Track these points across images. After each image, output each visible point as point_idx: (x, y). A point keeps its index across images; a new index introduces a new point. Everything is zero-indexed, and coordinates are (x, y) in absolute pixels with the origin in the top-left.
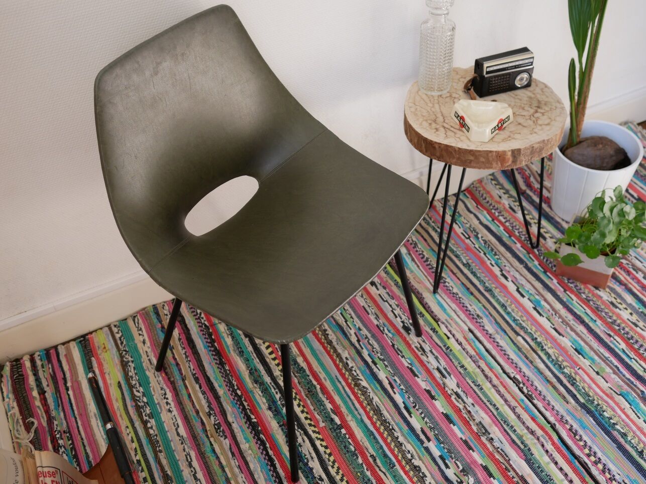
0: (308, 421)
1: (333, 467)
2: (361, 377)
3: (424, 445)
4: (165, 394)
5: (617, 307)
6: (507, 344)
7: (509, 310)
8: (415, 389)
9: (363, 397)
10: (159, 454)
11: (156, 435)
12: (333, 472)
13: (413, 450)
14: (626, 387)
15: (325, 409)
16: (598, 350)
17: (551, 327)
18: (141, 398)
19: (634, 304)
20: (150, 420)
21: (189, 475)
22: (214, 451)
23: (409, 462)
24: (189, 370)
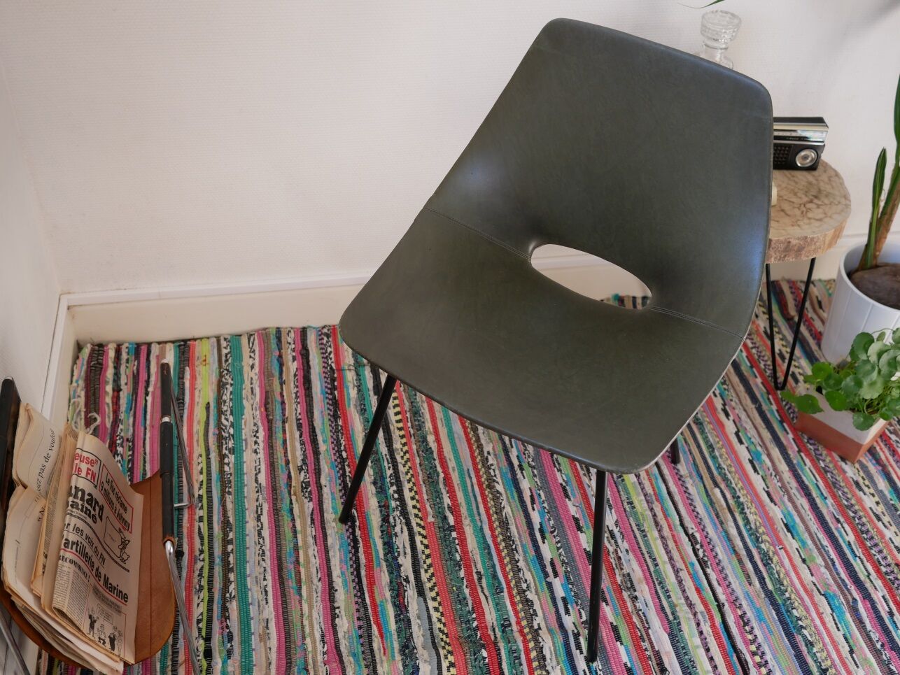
0: (416, 511)
1: (426, 571)
2: (499, 480)
3: (548, 580)
4: (257, 432)
5: (861, 489)
6: (699, 493)
7: (717, 453)
8: (561, 512)
9: (492, 502)
10: (227, 495)
11: (231, 474)
12: (424, 576)
13: (532, 580)
14: (835, 588)
15: (441, 503)
16: (816, 534)
17: (764, 489)
18: (228, 428)
19: (886, 493)
20: (230, 456)
21: (253, 530)
22: (291, 511)
23: (522, 592)
24: (294, 414)
